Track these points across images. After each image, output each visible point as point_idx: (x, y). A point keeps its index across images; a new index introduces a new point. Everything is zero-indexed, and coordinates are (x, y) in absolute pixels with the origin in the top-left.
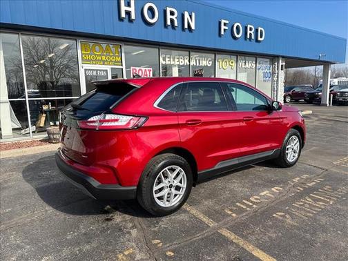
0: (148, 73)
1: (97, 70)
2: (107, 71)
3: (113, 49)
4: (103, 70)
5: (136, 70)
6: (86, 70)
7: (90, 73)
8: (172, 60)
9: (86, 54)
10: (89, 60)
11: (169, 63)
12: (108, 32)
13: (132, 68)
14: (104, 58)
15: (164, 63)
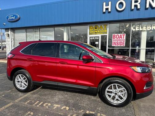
0: (122, 36)
1: (95, 37)
2: (99, 37)
3: (104, 27)
4: (97, 37)
5: (115, 35)
6: (90, 37)
7: (91, 39)
8: (140, 28)
9: (91, 31)
10: (92, 33)
11: (138, 29)
12: (99, 20)
13: (113, 34)
14: (99, 32)
15: (134, 30)
